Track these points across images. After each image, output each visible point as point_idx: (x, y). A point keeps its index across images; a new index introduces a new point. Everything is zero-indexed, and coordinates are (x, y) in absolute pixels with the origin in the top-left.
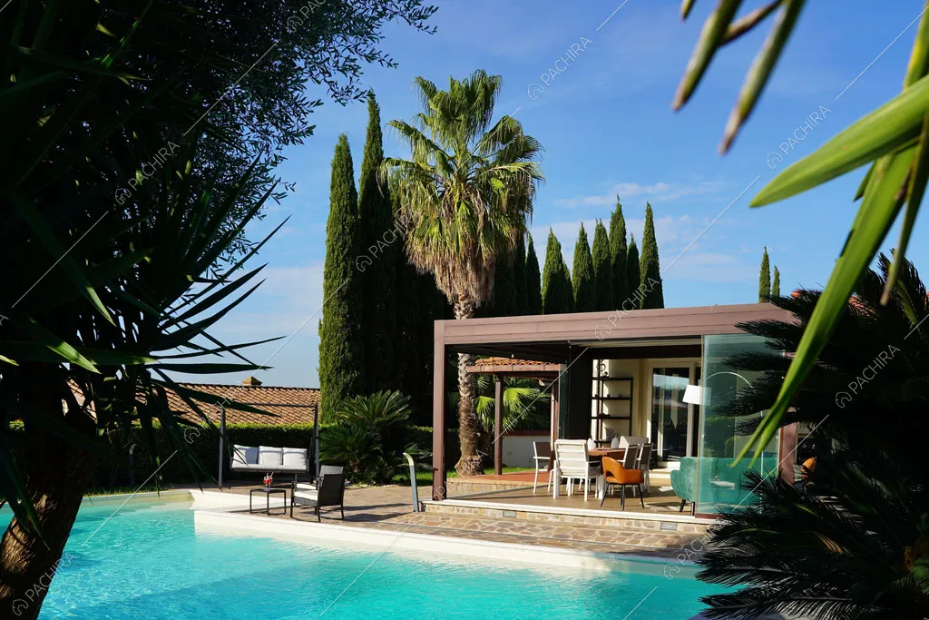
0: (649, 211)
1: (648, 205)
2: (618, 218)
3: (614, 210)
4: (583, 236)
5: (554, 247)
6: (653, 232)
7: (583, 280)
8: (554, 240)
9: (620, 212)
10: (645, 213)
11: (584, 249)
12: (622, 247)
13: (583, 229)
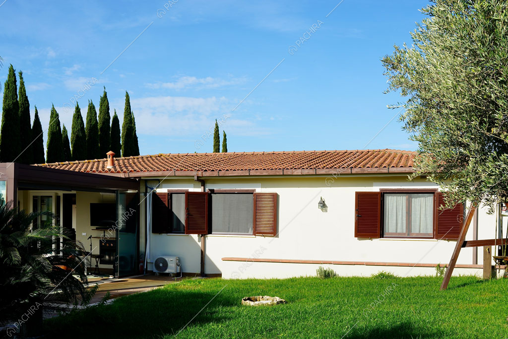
0: (127, 96)
1: (127, 93)
2: (104, 100)
3: (102, 95)
4: (78, 110)
5: (55, 115)
6: (130, 109)
7: (77, 136)
8: (55, 113)
9: (105, 96)
10: (125, 98)
11: (78, 118)
12: (106, 117)
13: (78, 106)
